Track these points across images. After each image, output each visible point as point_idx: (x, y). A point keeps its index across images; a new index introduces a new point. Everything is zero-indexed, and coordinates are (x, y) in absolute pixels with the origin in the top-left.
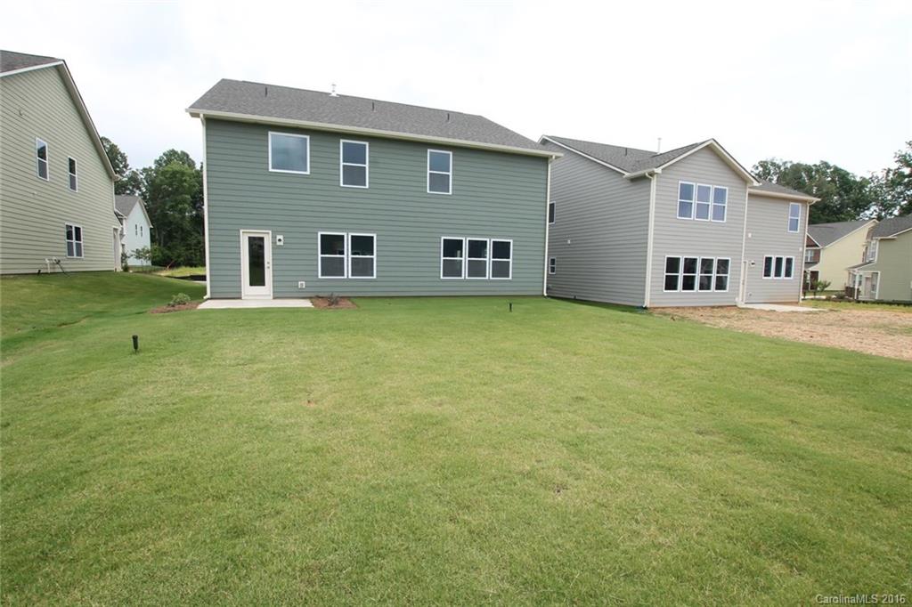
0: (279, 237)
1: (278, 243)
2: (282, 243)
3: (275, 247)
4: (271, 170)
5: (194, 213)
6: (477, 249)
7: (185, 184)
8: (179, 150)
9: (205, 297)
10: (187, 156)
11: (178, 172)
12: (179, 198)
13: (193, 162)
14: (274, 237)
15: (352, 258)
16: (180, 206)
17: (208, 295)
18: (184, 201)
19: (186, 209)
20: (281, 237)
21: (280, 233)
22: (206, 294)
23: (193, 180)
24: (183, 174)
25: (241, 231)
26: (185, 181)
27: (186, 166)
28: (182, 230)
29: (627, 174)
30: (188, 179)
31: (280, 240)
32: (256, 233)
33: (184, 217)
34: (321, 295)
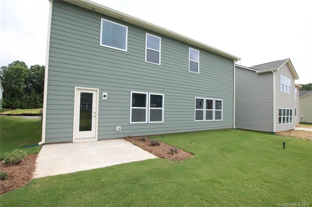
0: (104, 94)
1: (104, 98)
2: (106, 98)
3: (101, 101)
4: (101, 45)
5: (25, 86)
6: (209, 104)
7: (22, 74)
8: (21, 61)
9: (40, 143)
10: (24, 63)
11: (19, 69)
12: (19, 79)
13: (27, 66)
14: (101, 94)
15: (151, 109)
16: (19, 83)
17: (43, 141)
18: (21, 81)
19: (21, 85)
20: (106, 94)
21: (105, 90)
22: (41, 141)
23: (26, 73)
24: (22, 70)
25: (76, 88)
26: (23, 72)
27: (23, 67)
28: (19, 93)
29: (257, 71)
30: (24, 72)
31: (105, 96)
32: (87, 90)
33: (21, 88)
34: (131, 135)
